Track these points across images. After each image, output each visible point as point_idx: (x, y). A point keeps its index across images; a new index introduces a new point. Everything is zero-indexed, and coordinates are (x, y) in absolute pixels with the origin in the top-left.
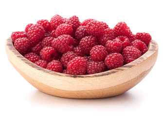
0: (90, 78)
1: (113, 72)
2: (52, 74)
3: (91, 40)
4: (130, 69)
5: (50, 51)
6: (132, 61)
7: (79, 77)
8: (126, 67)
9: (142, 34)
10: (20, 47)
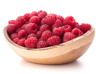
0: (37, 51)
1: (51, 48)
2: (17, 47)
3: (45, 27)
4: (62, 47)
5: (22, 32)
6: (66, 42)
7: (31, 50)
8: (59, 45)
9: (84, 24)
10: (9, 29)
